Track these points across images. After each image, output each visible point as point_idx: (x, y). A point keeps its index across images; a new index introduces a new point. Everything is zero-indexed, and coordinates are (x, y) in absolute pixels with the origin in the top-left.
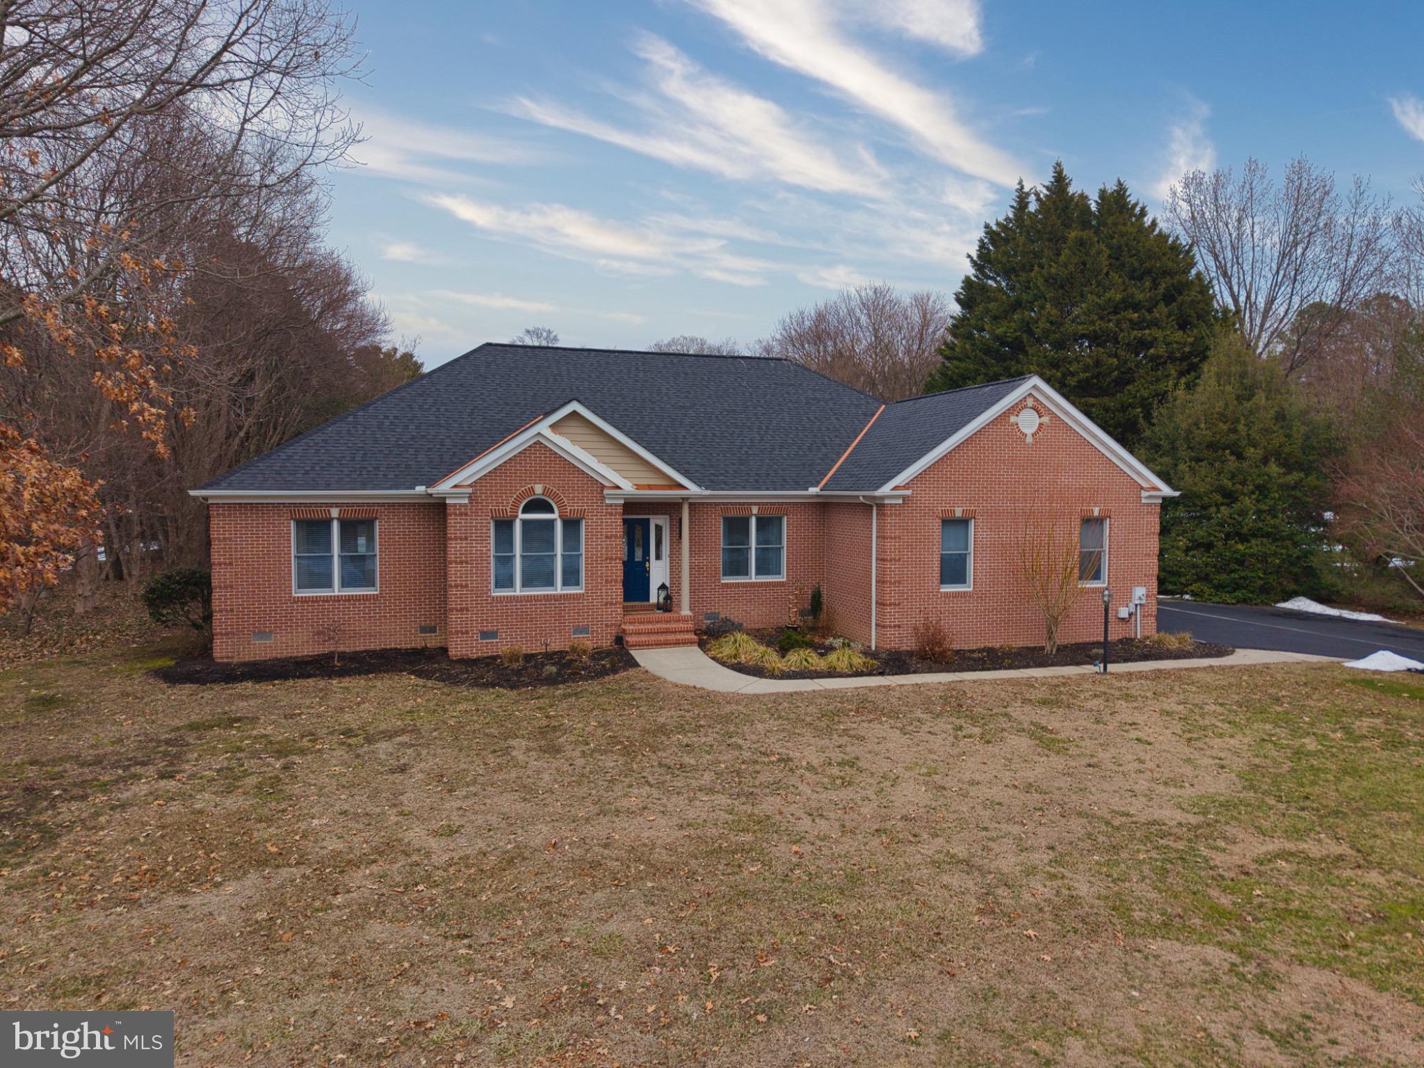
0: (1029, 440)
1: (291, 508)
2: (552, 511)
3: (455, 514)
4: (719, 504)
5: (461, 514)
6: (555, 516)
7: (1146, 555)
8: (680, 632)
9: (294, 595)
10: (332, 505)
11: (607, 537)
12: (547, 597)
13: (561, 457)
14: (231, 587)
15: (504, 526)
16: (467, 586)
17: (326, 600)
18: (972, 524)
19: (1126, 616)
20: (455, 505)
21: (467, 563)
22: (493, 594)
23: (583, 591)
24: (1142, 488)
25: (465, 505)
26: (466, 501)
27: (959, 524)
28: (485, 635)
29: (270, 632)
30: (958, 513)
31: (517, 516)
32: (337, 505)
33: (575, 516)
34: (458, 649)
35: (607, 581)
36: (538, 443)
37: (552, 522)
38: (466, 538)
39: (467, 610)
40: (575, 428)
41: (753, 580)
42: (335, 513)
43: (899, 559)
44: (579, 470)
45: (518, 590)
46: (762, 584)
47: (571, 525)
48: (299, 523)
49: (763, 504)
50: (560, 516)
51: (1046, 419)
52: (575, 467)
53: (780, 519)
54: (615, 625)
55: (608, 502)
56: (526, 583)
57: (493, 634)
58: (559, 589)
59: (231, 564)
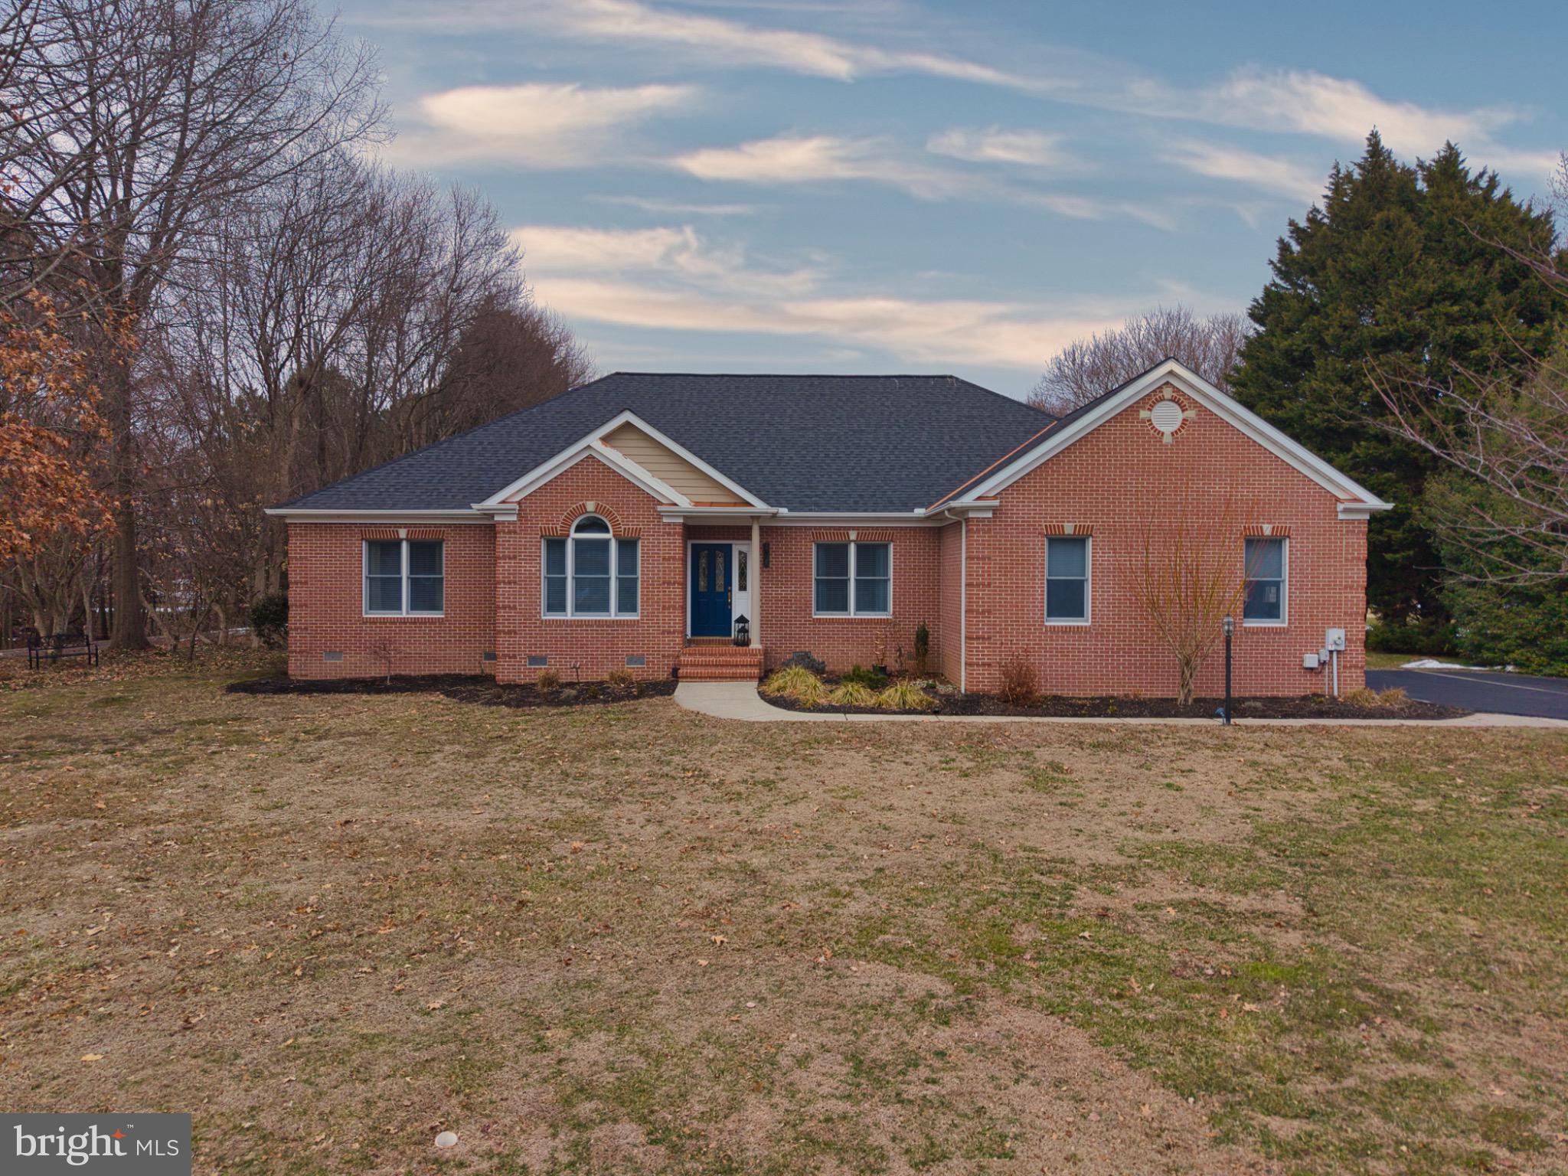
0: (1167, 439)
1: (361, 529)
2: (607, 531)
3: (504, 532)
4: (810, 528)
5: (509, 532)
6: (609, 536)
7: (1346, 587)
8: (743, 666)
9: (364, 616)
10: (400, 526)
11: (664, 559)
12: (598, 623)
13: (614, 472)
14: (306, 605)
15: (556, 546)
16: (515, 608)
17: (393, 621)
18: (1090, 543)
19: (1315, 665)
20: (503, 522)
21: (515, 583)
22: (544, 618)
23: (639, 618)
24: (1338, 500)
25: (514, 523)
26: (514, 518)
27: (1071, 544)
28: (534, 660)
29: (340, 652)
30: (1069, 529)
31: (568, 536)
32: (405, 526)
33: (629, 536)
34: (506, 672)
35: (664, 608)
36: (590, 457)
37: (607, 542)
38: (515, 558)
39: (515, 633)
40: (630, 441)
41: (852, 616)
42: (403, 533)
43: (989, 585)
44: (634, 486)
45: (569, 614)
46: (862, 621)
47: (628, 546)
48: (371, 544)
49: (863, 528)
50: (614, 536)
51: (1191, 414)
52: (630, 482)
53: (886, 547)
54: (673, 656)
55: (665, 520)
56: (579, 607)
57: (542, 660)
58: (613, 614)
59: (306, 583)
